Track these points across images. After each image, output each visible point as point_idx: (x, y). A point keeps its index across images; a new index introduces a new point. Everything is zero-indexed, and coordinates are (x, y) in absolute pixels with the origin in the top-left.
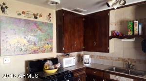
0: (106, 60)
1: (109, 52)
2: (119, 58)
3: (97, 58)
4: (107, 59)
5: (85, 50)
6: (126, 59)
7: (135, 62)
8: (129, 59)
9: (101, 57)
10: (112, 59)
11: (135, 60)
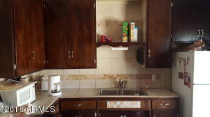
0: (84, 81)
1: (96, 68)
2: (105, 75)
3: (67, 79)
4: (86, 78)
5: (47, 67)
6: (115, 76)
7: (126, 78)
8: (118, 75)
9: (77, 77)
10: (94, 78)
11: (126, 76)
